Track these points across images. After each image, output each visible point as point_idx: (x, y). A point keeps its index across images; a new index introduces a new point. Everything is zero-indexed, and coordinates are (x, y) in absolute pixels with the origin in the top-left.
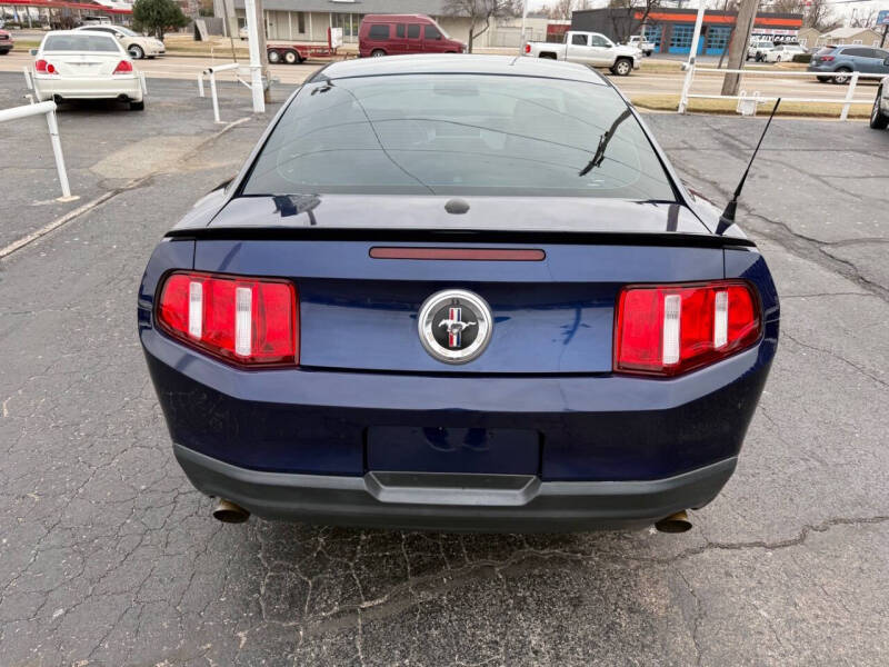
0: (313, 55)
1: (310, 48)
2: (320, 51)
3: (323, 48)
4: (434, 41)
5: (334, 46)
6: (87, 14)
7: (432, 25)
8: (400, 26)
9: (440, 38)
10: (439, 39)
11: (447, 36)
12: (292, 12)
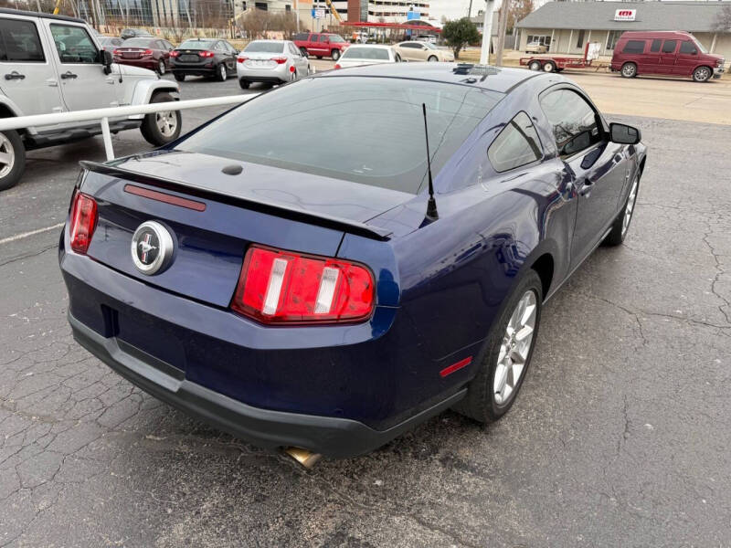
0: (568, 66)
1: (568, 60)
2: (577, 63)
3: (580, 60)
4: (689, 55)
5: (589, 58)
6: (421, 33)
7: (691, 41)
8: (657, 41)
9: (696, 52)
10: (694, 54)
11: (703, 50)
12: (575, 31)
